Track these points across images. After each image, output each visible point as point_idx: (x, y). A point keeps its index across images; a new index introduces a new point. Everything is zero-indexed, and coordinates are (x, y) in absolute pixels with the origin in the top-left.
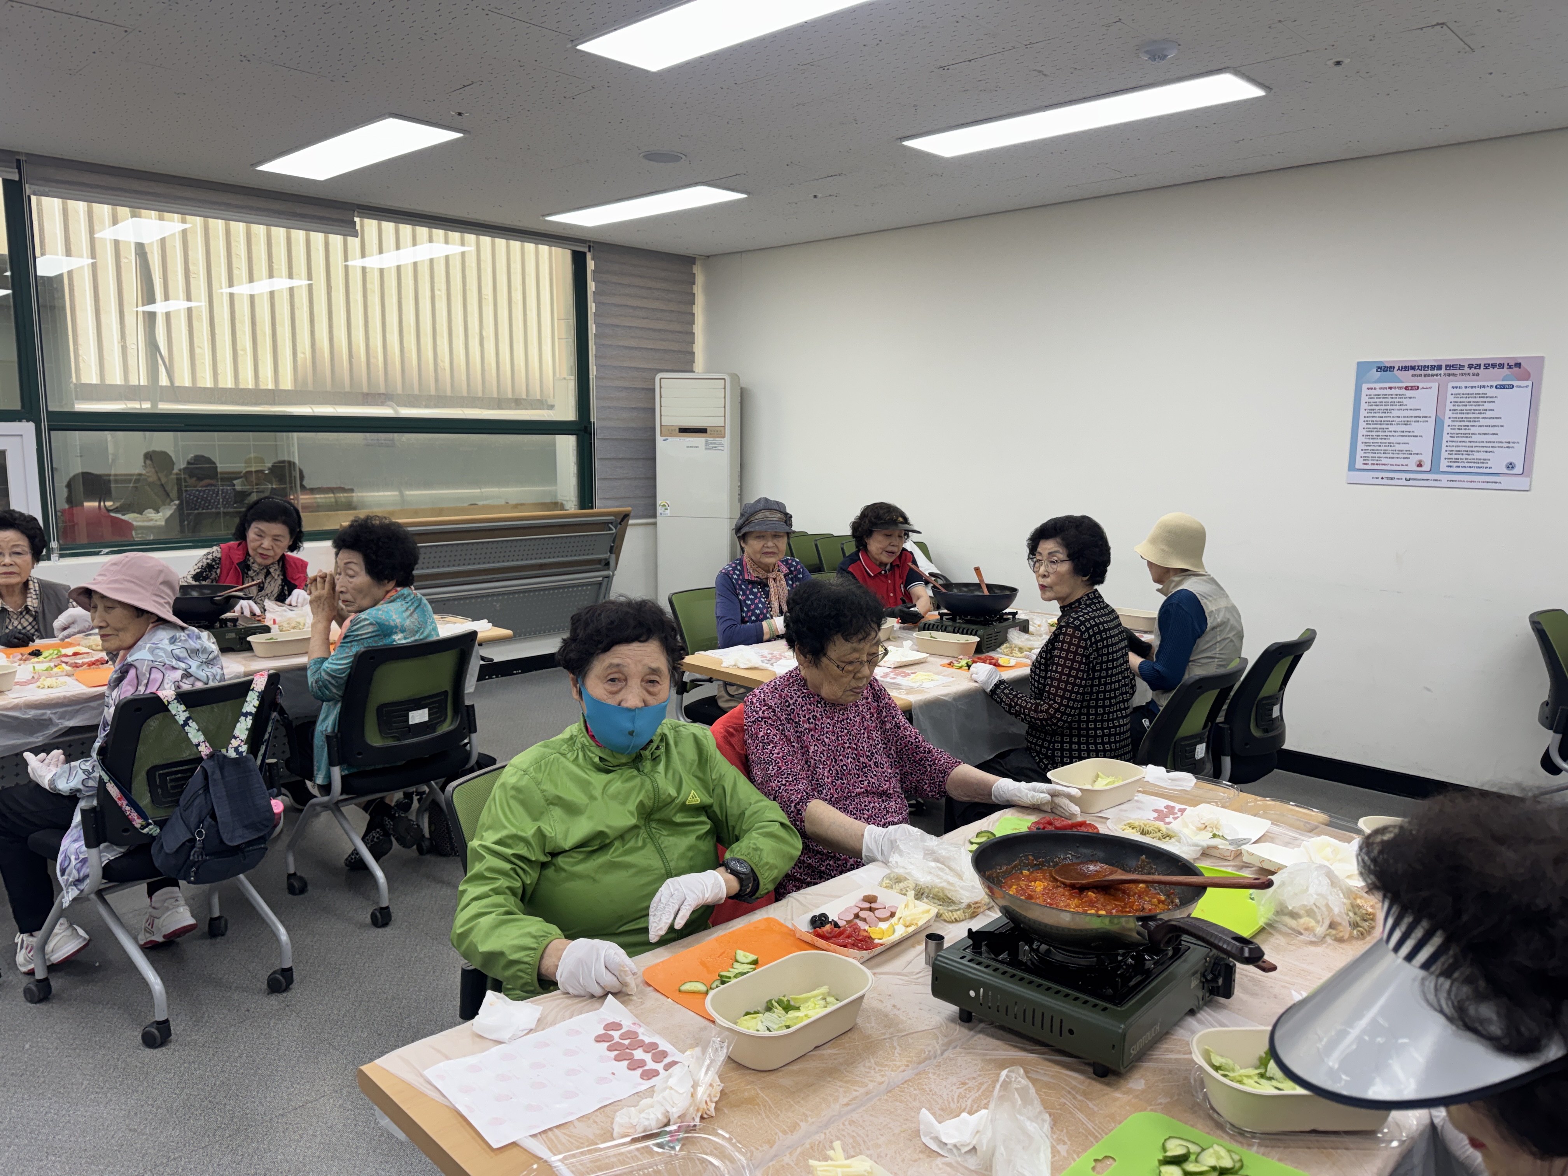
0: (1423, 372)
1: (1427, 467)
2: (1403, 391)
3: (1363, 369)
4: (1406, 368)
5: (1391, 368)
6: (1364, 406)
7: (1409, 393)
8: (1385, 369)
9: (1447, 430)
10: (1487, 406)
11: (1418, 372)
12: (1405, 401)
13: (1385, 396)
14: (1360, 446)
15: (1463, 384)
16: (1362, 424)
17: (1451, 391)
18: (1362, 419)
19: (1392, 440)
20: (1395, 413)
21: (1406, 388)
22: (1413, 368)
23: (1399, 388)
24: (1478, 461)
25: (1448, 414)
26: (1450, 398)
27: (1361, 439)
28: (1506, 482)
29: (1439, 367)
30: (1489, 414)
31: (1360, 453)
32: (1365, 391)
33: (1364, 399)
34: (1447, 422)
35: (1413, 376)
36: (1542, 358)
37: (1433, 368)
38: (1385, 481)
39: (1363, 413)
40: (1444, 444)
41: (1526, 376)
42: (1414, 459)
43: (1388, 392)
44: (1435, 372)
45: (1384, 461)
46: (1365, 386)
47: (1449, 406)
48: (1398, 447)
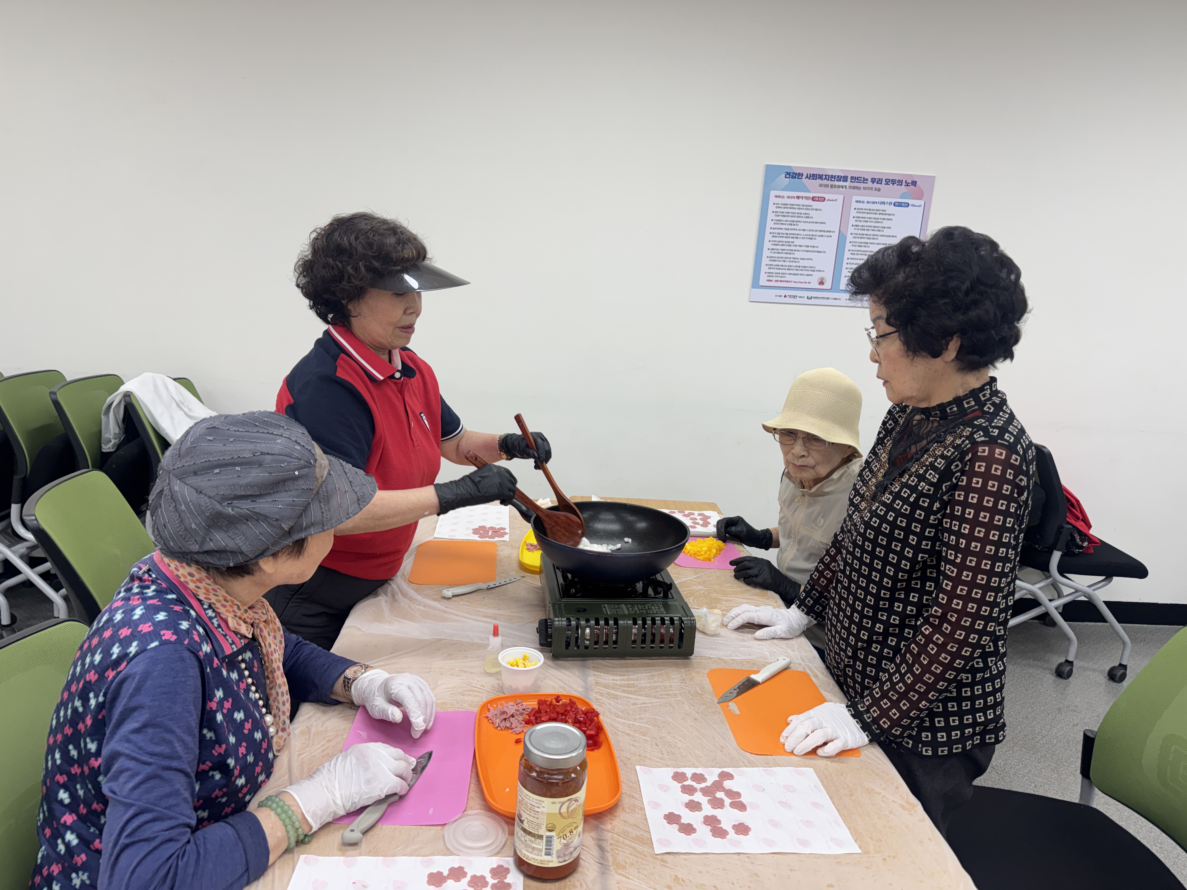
0: (830, 183)
1: (828, 285)
2: (810, 202)
3: (771, 172)
4: (814, 177)
5: (799, 176)
6: (771, 216)
7: (816, 205)
8: (793, 175)
9: (848, 246)
10: (886, 223)
11: (825, 182)
12: (812, 213)
13: (792, 206)
14: (765, 261)
15: (866, 199)
16: (768, 237)
17: (854, 205)
18: (768, 230)
19: (797, 255)
20: (801, 226)
21: (813, 199)
22: (820, 177)
23: (806, 198)
25: (851, 230)
26: (853, 213)
27: (766, 253)
29: (845, 179)
30: (886, 232)
31: (764, 269)
32: (772, 200)
33: (772, 208)
34: (849, 238)
35: (821, 185)
36: (934, 177)
37: (839, 178)
38: (788, 300)
39: (770, 224)
40: (845, 261)
41: (919, 196)
42: (817, 276)
43: (796, 201)
44: (841, 183)
45: (788, 278)
46: (773, 193)
47: (852, 221)
48: (802, 263)
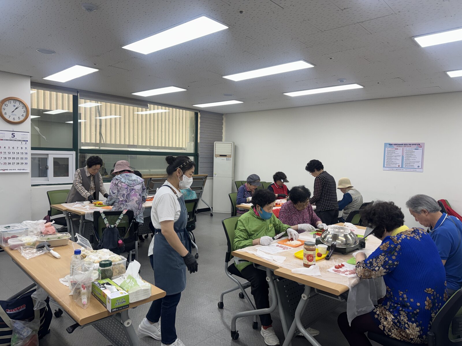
0: (399, 146)
1: (400, 167)
2: (395, 150)
3: (386, 144)
4: (395, 145)
5: (392, 145)
7: (396, 150)
8: (390, 145)
9: (404, 158)
10: (413, 153)
11: (398, 145)
12: (395, 152)
14: (386, 162)
15: (408, 148)
17: (405, 150)
18: (386, 156)
19: (393, 160)
20: (393, 155)
21: (395, 149)
22: (397, 145)
23: (394, 149)
24: (411, 165)
25: (405, 155)
26: (405, 151)
27: (386, 160)
28: (418, 170)
29: (402, 145)
30: (413, 155)
32: (386, 150)
33: (386, 151)
34: (405, 157)
35: (397, 146)
36: (424, 143)
37: (401, 145)
38: (391, 170)
39: (386, 154)
40: (404, 161)
41: (421, 147)
42: (398, 165)
43: (391, 150)
44: (402, 146)
45: (391, 165)
46: (386, 148)
47: (405, 153)
48: (394, 162)
